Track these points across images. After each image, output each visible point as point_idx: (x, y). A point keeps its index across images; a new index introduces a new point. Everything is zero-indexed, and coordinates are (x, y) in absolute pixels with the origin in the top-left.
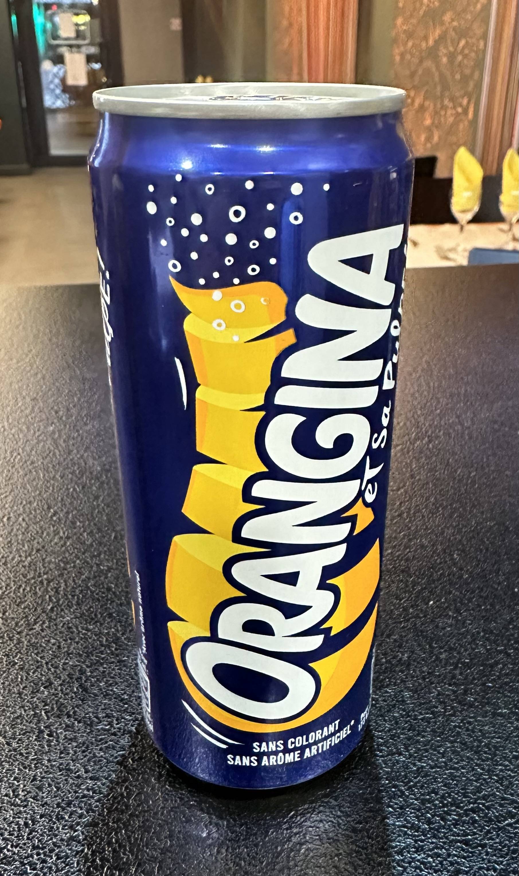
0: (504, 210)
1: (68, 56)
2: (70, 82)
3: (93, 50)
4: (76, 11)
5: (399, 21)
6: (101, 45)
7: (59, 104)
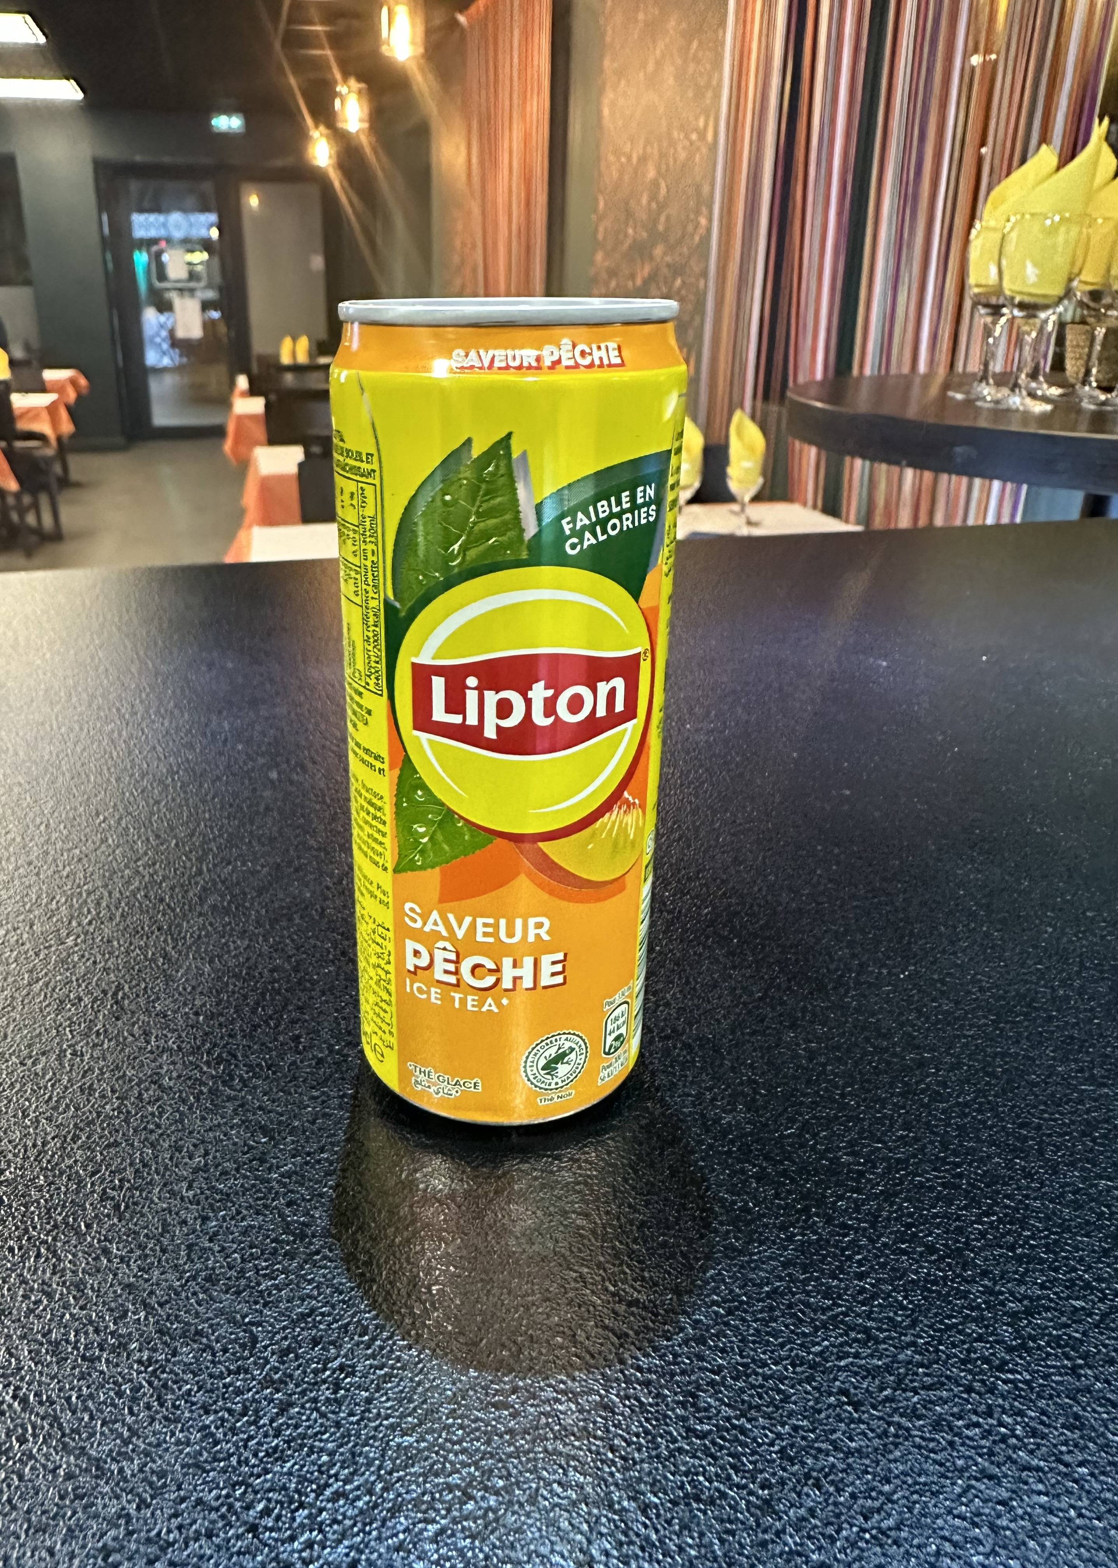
0: (733, 486)
1: (178, 302)
2: (181, 334)
3: (211, 295)
4: (189, 246)
5: (599, 256)
6: (221, 290)
7: (166, 362)
